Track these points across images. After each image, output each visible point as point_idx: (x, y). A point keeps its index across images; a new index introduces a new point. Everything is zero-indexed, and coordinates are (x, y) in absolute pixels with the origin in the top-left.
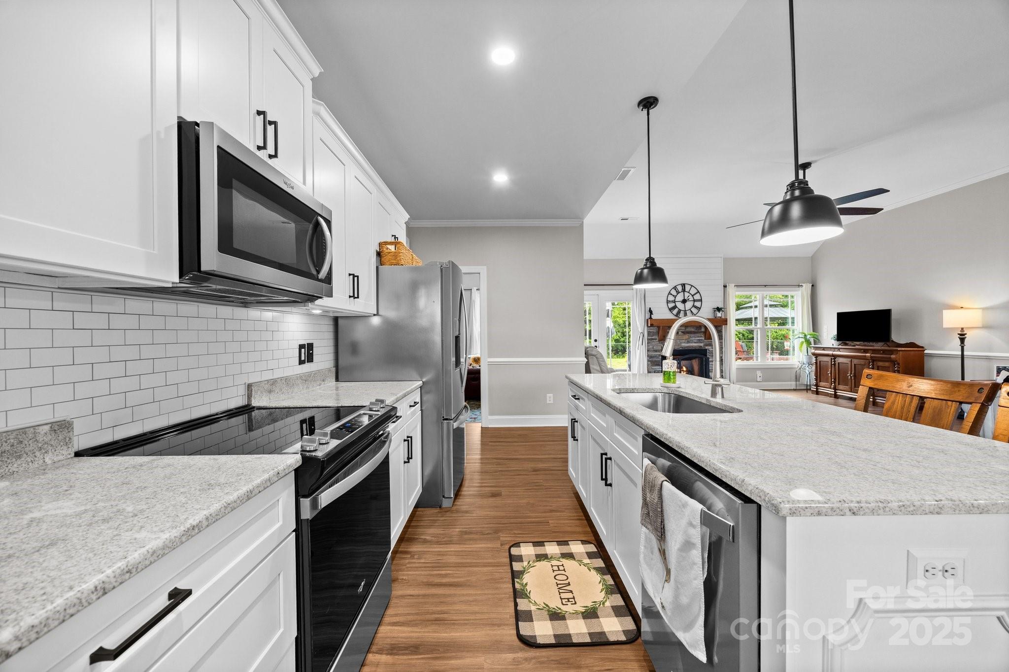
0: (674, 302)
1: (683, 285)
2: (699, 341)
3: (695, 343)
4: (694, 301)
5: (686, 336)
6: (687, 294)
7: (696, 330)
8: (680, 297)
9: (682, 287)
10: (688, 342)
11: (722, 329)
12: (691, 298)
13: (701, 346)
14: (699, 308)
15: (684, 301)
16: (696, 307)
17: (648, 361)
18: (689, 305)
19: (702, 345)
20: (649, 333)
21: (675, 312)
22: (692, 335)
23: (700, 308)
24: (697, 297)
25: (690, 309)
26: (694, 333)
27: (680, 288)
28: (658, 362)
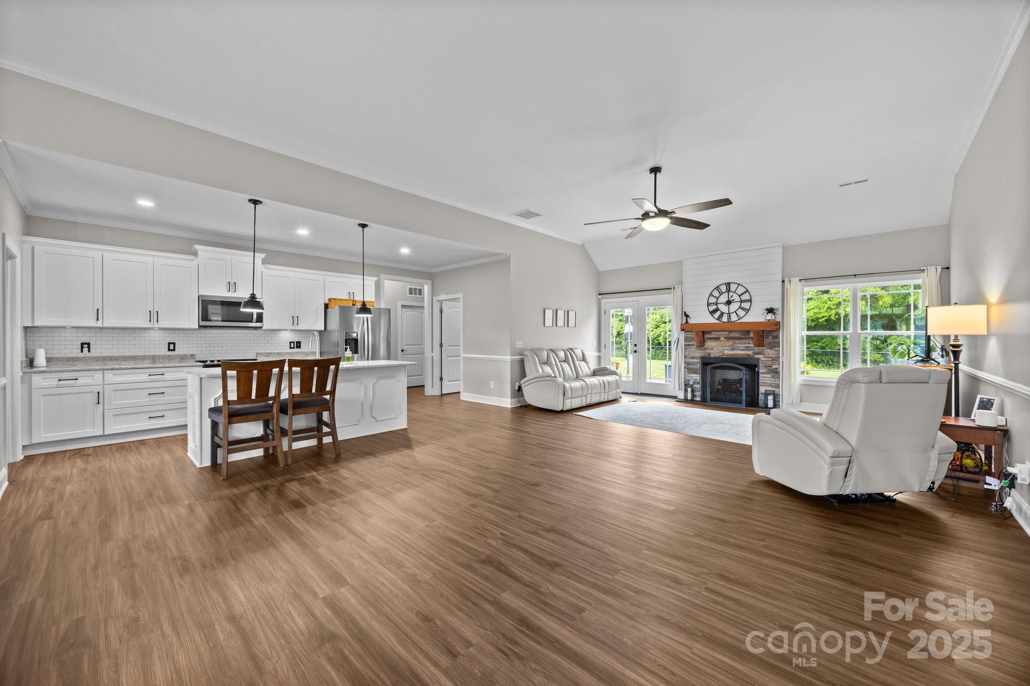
0: (717, 304)
1: (728, 285)
2: (747, 348)
3: (741, 350)
4: (741, 301)
5: (730, 343)
6: (731, 294)
7: (742, 335)
8: (724, 298)
9: (727, 287)
10: (733, 349)
11: (779, 334)
12: (737, 299)
13: (750, 355)
14: (746, 309)
15: (729, 303)
16: (743, 309)
17: (685, 368)
18: (734, 307)
19: (750, 353)
20: (686, 339)
21: (717, 315)
22: (737, 341)
23: (748, 310)
24: (746, 297)
25: (735, 312)
26: (740, 338)
27: (723, 288)
28: (696, 369)
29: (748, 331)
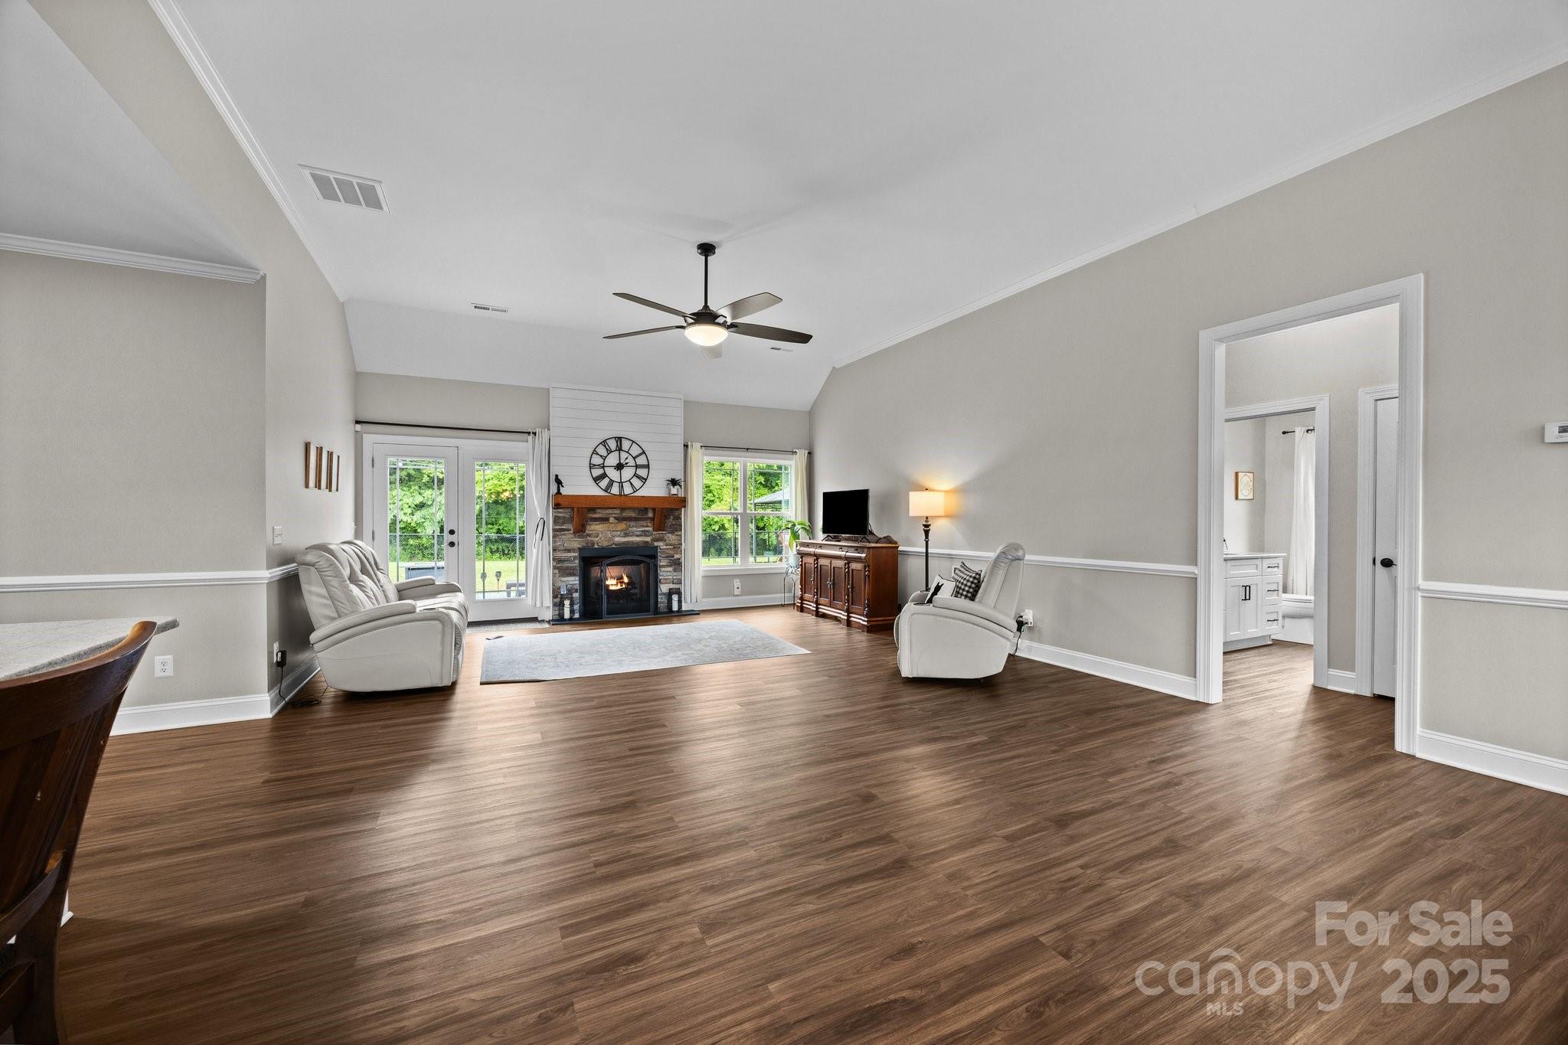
0: (603, 467)
1: (619, 439)
2: (645, 533)
3: (638, 536)
4: (637, 466)
5: (623, 526)
6: (624, 455)
7: (639, 515)
8: (612, 460)
9: (617, 442)
10: (626, 535)
11: (681, 514)
12: (631, 462)
13: (648, 542)
14: (643, 478)
15: (620, 467)
16: (639, 477)
17: (555, 568)
18: (628, 473)
19: (648, 539)
20: (556, 520)
21: (604, 483)
22: (632, 523)
23: (646, 480)
24: (641, 460)
25: (629, 481)
26: (636, 519)
27: (613, 444)
28: (574, 568)
29: (646, 509)
